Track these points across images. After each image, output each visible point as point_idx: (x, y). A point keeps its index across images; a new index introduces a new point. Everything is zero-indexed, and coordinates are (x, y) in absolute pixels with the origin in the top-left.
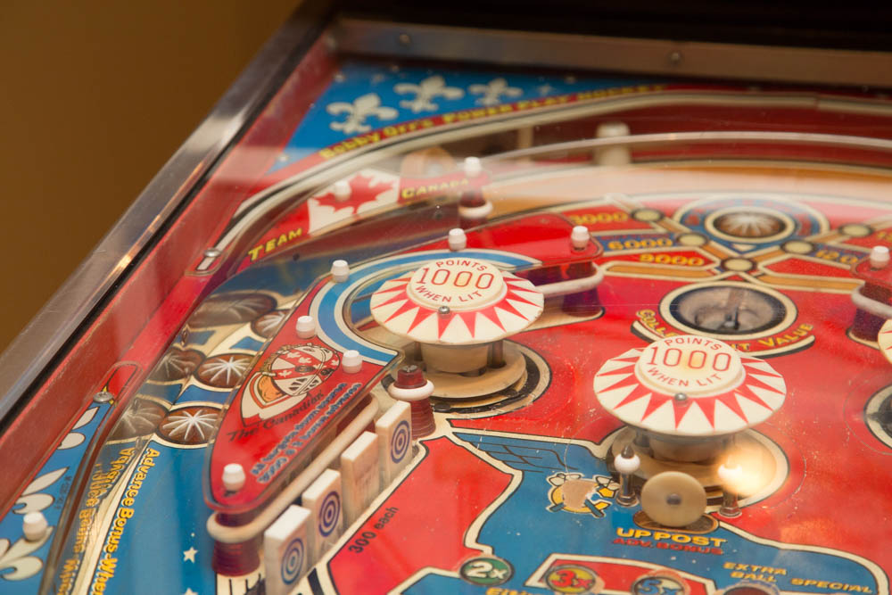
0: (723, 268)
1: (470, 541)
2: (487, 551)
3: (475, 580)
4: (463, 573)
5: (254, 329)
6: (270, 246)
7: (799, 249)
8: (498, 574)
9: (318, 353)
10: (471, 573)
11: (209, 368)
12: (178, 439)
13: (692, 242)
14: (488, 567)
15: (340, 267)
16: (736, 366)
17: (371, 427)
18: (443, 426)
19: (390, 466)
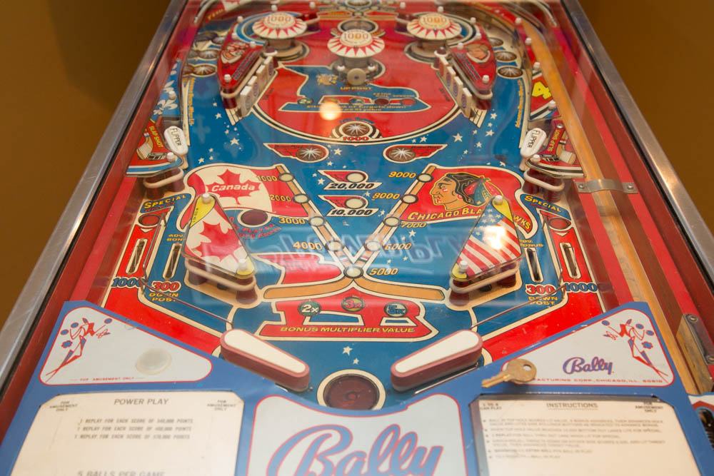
0: (354, 15)
1: (298, 94)
2: (304, 96)
3: (303, 104)
4: (299, 103)
5: (213, 42)
6: (214, 15)
7: (375, 8)
8: (309, 102)
9: (240, 44)
10: (301, 103)
11: (202, 54)
12: (200, 74)
13: (342, 8)
14: (305, 100)
15: (240, 18)
16: (370, 37)
17: (255, 74)
18: (281, 65)
19: (269, 77)
